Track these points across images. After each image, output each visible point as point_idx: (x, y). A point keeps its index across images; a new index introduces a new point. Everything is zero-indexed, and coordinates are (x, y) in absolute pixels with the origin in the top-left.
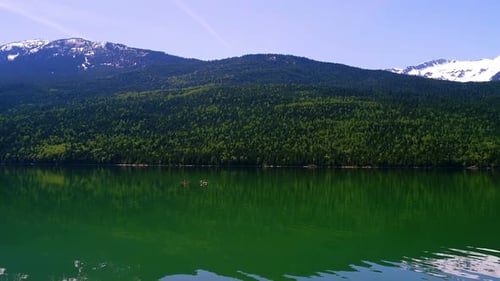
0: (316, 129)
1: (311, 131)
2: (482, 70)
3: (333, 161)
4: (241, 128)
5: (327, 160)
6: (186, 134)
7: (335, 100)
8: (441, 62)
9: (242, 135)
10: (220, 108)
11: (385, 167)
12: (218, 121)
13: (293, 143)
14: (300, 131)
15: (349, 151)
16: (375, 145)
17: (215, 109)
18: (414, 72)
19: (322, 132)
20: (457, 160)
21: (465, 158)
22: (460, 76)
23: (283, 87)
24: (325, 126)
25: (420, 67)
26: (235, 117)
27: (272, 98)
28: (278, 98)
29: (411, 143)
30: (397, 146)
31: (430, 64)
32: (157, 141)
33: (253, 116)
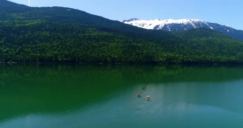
0: (101, 46)
1: (99, 47)
2: (150, 24)
3: (111, 61)
4: (64, 44)
5: (108, 60)
6: (34, 46)
7: (106, 33)
8: (136, 19)
9: (66, 48)
10: (50, 33)
11: (131, 63)
12: (51, 40)
13: (92, 53)
14: (93, 47)
15: (117, 56)
16: (126, 54)
17: (47, 34)
18: (126, 23)
19: (103, 48)
20: (156, 60)
21: (158, 60)
22: (143, 26)
23: (79, 25)
24: (104, 45)
25: (128, 21)
26: (59, 38)
27: (76, 30)
28: (79, 30)
29: (139, 54)
30: (134, 54)
31: (132, 20)
32: (18, 49)
33: (69, 39)
